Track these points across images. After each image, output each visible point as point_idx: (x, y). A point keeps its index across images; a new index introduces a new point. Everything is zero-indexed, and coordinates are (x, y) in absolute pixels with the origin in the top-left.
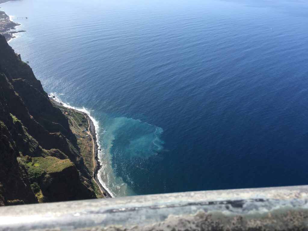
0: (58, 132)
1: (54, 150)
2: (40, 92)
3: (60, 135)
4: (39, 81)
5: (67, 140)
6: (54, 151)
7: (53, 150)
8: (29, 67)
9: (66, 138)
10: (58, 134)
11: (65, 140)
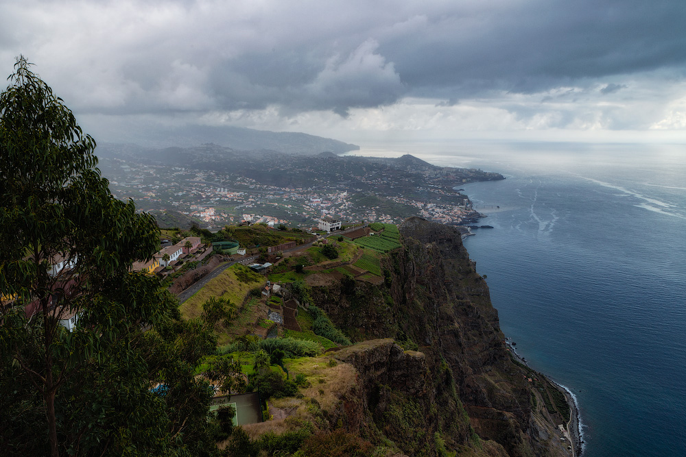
0: (508, 411)
1: (495, 443)
2: (493, 329)
3: (511, 418)
4: (496, 311)
5: (522, 433)
7: (492, 444)
8: (485, 284)
9: (520, 429)
10: (508, 414)
11: (517, 431)
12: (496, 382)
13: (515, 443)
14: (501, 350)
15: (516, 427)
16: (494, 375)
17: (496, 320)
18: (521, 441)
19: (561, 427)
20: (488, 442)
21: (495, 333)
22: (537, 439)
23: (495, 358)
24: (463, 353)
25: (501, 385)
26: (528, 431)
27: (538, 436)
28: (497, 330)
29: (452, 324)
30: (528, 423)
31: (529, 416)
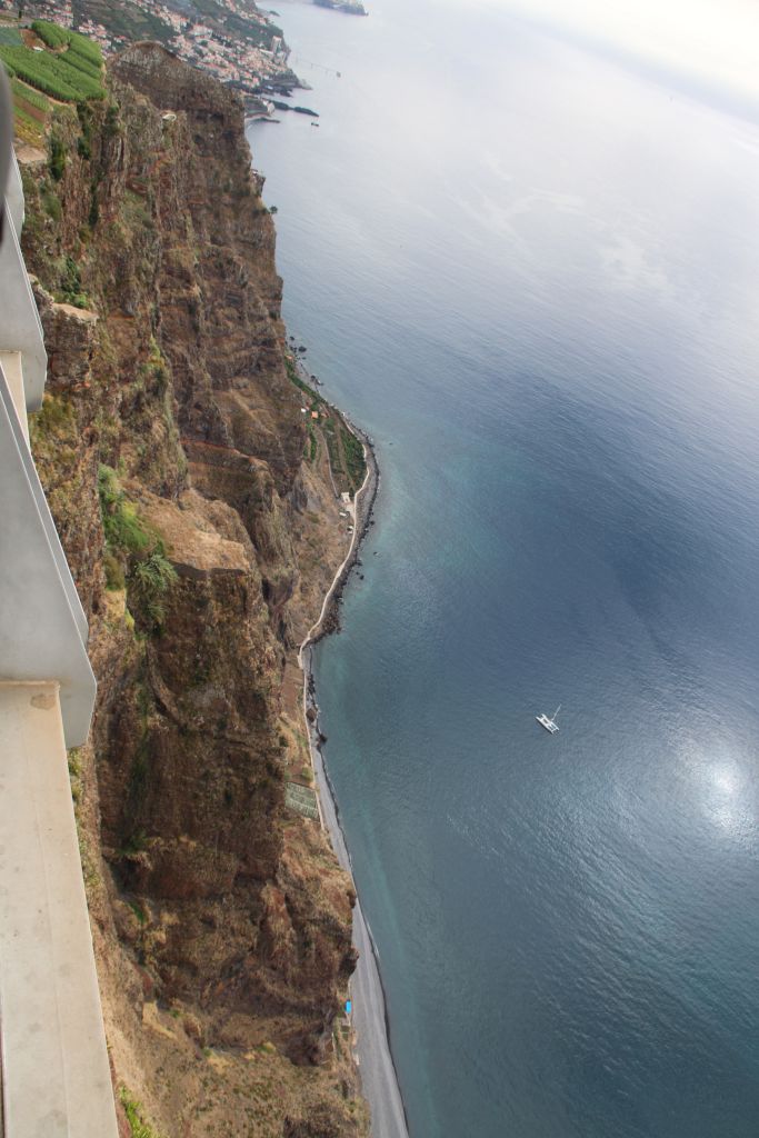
0: (260, 458)
1: (225, 506)
2: (267, 312)
3: (262, 469)
4: (281, 282)
5: (276, 496)
6: (221, 509)
7: (221, 507)
8: (272, 224)
9: (274, 490)
10: (258, 463)
11: (268, 492)
12: (252, 408)
13: (261, 510)
14: (272, 353)
15: (269, 485)
16: (250, 396)
17: (278, 297)
18: (271, 510)
19: (346, 496)
20: (214, 504)
21: (269, 320)
22: (302, 510)
23: (258, 365)
24: (199, 346)
25: (259, 415)
26: (290, 496)
27: (305, 506)
28: (274, 316)
29: (188, 288)
30: (292, 482)
31: (296, 472)
